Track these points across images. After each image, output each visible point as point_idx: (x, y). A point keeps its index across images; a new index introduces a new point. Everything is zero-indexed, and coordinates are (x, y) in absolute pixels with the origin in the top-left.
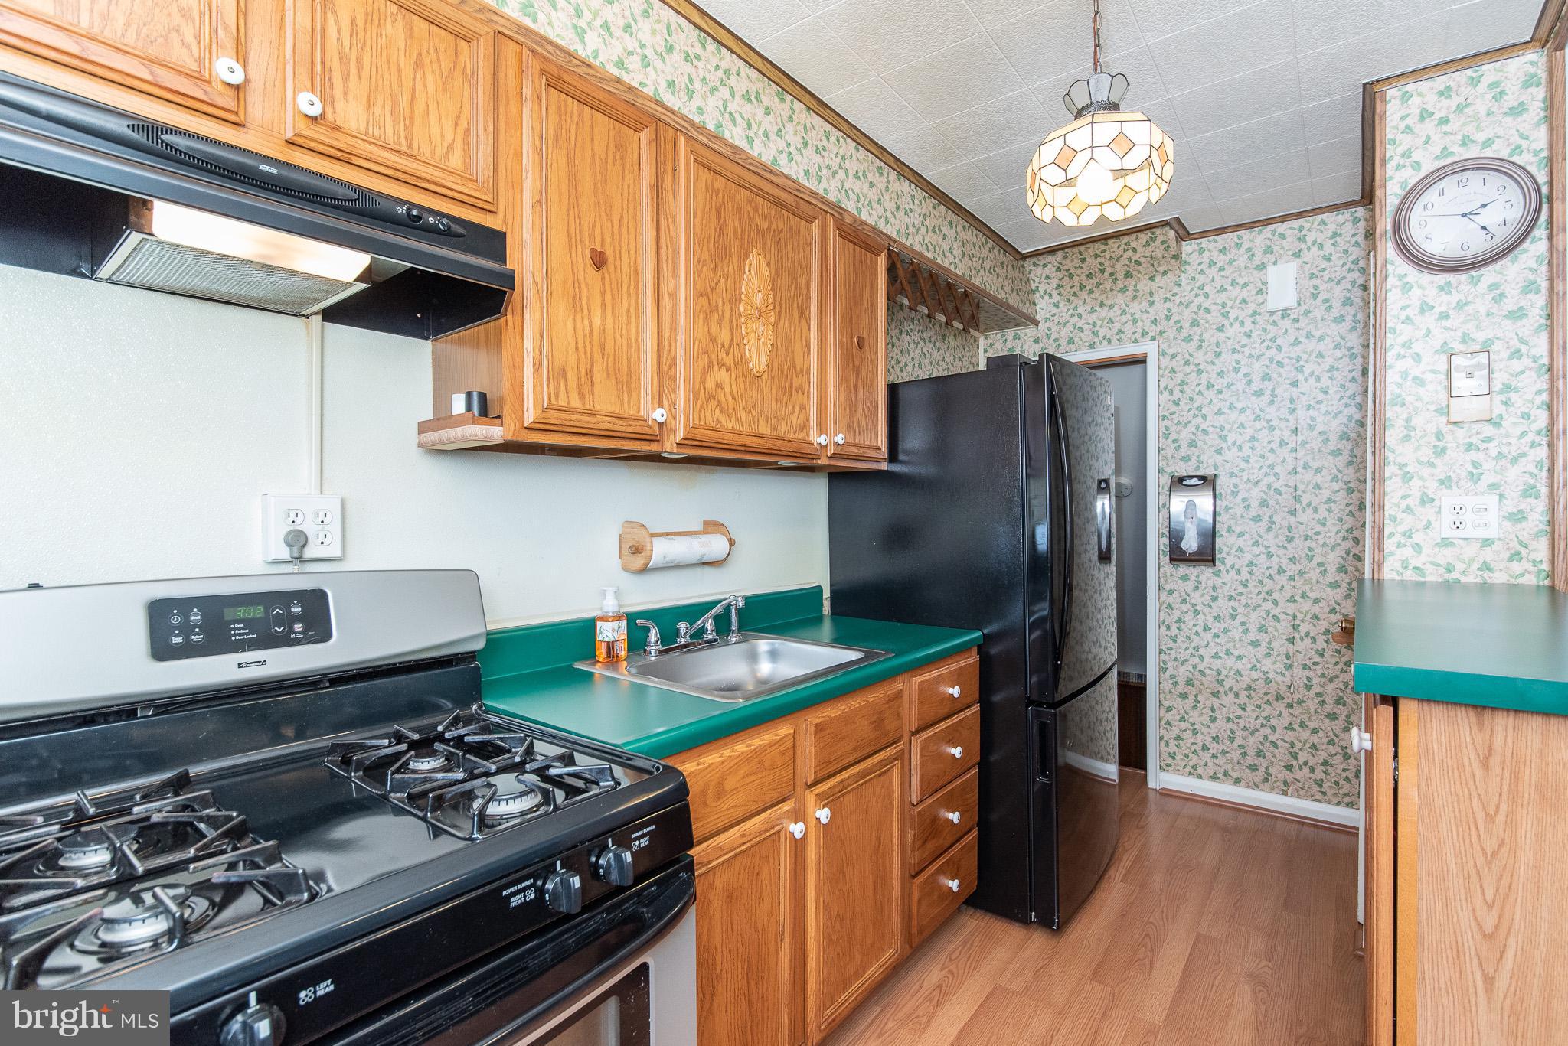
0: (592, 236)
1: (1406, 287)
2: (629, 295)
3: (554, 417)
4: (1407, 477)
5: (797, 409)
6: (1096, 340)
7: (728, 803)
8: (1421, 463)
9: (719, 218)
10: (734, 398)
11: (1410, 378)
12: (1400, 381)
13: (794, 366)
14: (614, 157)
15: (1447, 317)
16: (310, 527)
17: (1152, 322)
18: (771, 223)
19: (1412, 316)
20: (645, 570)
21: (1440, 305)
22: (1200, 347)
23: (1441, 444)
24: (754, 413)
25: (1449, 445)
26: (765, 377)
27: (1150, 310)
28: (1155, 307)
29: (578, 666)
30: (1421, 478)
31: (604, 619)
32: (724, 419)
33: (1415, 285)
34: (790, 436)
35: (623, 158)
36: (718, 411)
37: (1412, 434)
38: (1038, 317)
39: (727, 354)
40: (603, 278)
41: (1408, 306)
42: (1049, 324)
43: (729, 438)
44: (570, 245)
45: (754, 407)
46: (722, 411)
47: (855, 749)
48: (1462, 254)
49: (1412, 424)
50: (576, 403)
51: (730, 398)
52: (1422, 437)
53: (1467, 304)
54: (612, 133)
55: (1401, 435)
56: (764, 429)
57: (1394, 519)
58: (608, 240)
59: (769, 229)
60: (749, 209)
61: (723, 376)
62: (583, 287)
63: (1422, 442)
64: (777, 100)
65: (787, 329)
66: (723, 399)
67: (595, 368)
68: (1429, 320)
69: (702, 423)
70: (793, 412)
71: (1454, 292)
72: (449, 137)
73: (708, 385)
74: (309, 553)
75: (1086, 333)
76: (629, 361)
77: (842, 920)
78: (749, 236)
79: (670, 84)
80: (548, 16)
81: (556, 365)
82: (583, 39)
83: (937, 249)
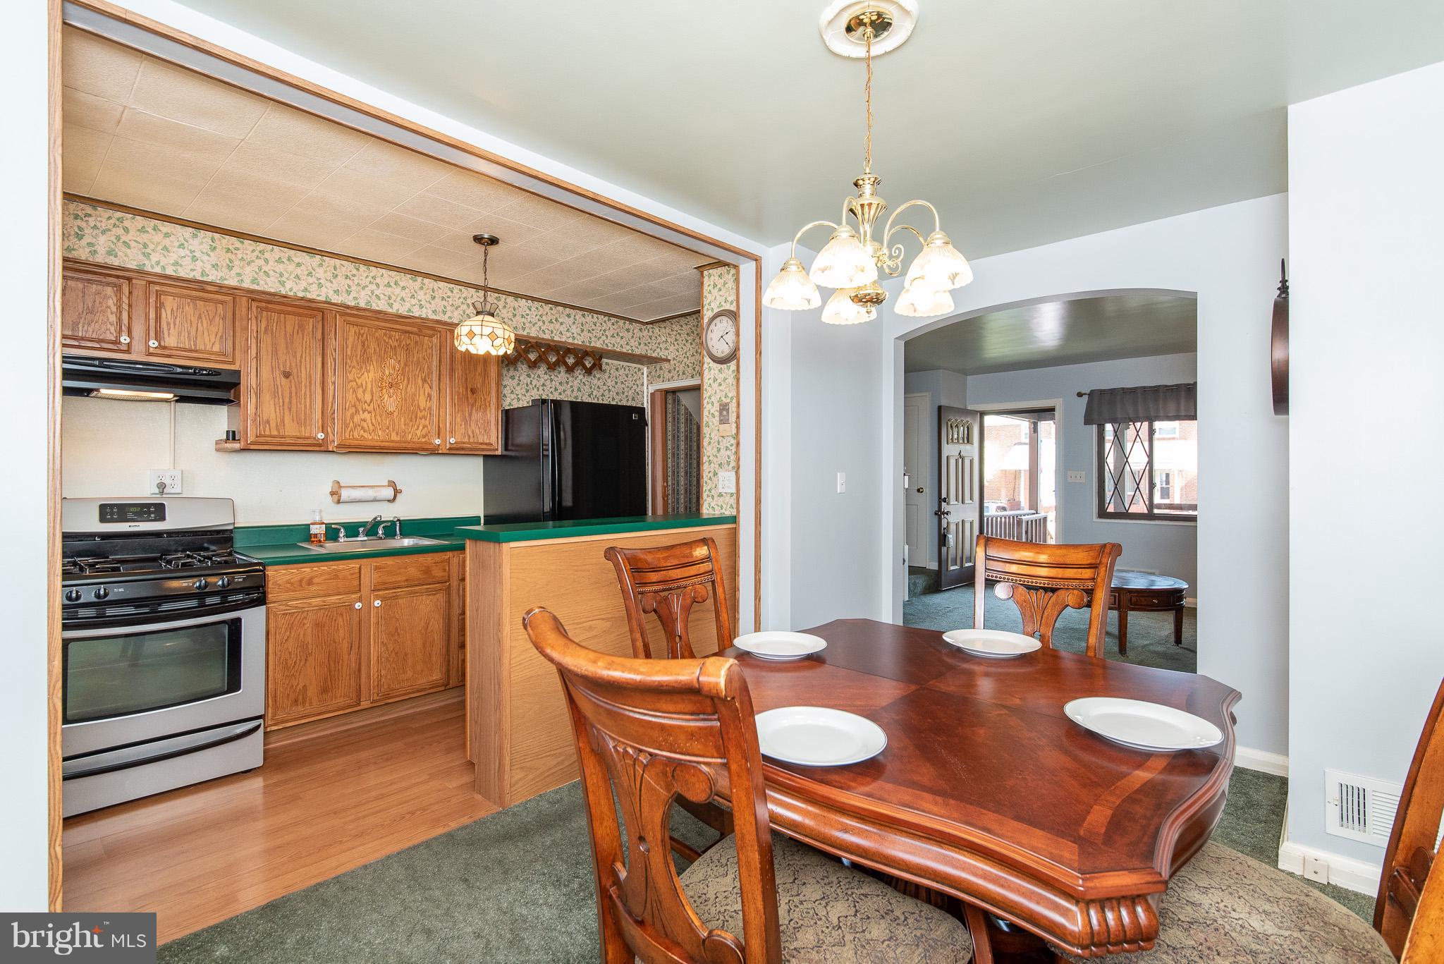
0: (284, 366)
1: (710, 369)
2: (306, 387)
3: (261, 439)
4: (710, 462)
5: (421, 428)
7: (313, 588)
8: (713, 456)
9: (363, 346)
10: (373, 425)
11: (710, 414)
13: (419, 407)
14: (298, 333)
15: (721, 385)
16: (167, 481)
18: (401, 342)
19: (711, 384)
20: (339, 502)
21: (719, 379)
23: (719, 447)
24: (388, 431)
26: (396, 414)
29: (300, 544)
30: (713, 463)
31: (312, 524)
32: (366, 435)
33: (712, 368)
34: (416, 440)
35: (303, 331)
36: (362, 432)
37: (710, 441)
39: (369, 405)
40: (291, 382)
41: (710, 378)
43: (368, 443)
44: (273, 372)
45: (388, 428)
46: (364, 432)
47: (407, 580)
48: (723, 355)
50: (275, 433)
51: (370, 425)
52: (713, 443)
53: (726, 379)
54: (297, 322)
55: (707, 442)
56: (394, 437)
57: (706, 482)
58: (294, 365)
59: (399, 345)
60: (385, 338)
61: (366, 415)
62: (279, 387)
63: (713, 446)
64: (411, 281)
65: (413, 390)
66: (366, 426)
67: (286, 418)
68: (715, 386)
69: (351, 437)
70: (417, 429)
71: (722, 373)
72: (213, 340)
73: (355, 420)
74: (165, 491)
76: (305, 414)
77: (397, 653)
78: (385, 350)
79: (335, 292)
80: (265, 281)
81: (264, 419)
82: (283, 286)
83: (555, 332)
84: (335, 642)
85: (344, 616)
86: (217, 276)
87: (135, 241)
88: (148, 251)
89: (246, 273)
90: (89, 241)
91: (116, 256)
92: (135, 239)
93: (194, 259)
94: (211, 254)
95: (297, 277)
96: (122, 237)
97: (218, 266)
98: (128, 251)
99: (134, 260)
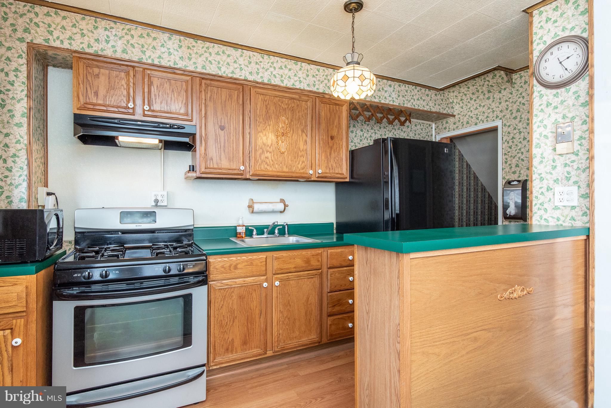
0: (221, 122)
1: (541, 96)
2: (233, 136)
3: (207, 170)
4: (542, 179)
5: (301, 163)
6: (478, 121)
8: (547, 173)
9: (267, 108)
10: (273, 161)
11: (543, 136)
12: (539, 137)
13: (299, 149)
14: (228, 99)
15: (557, 108)
16: (159, 198)
17: (500, 111)
18: (289, 105)
19: (543, 109)
20: (253, 212)
21: (554, 103)
22: (520, 121)
23: (554, 164)
24: (281, 165)
25: (557, 165)
26: (286, 153)
27: (500, 106)
28: (501, 105)
29: (231, 239)
30: (547, 180)
31: (239, 226)
32: (268, 168)
33: (544, 95)
34: (298, 171)
35: (231, 99)
36: (266, 166)
37: (543, 160)
38: (455, 114)
39: (270, 148)
40: (224, 132)
41: (542, 104)
42: (459, 116)
43: (270, 173)
44: (214, 126)
45: (281, 163)
46: (267, 165)
48: (561, 79)
49: (544, 156)
50: (216, 166)
51: (271, 161)
52: (547, 161)
53: (565, 101)
54: (228, 93)
55: (539, 161)
56: (285, 169)
57: (537, 197)
58: (226, 122)
59: (288, 107)
60: (279, 103)
61: (268, 155)
62: (218, 136)
63: (547, 164)
64: (294, 65)
65: (296, 137)
66: (268, 162)
67: (222, 157)
68: (550, 110)
69: (260, 169)
70: (299, 164)
71: (560, 96)
72: (180, 106)
73: (262, 158)
74: (159, 204)
75: (474, 118)
76: (233, 154)
78: (279, 111)
79: (250, 73)
80: (210, 67)
81: (210, 157)
82: (220, 70)
83: (381, 97)
84: (251, 309)
85: (257, 292)
86: (182, 64)
87: (137, 43)
88: (144, 49)
89: (199, 62)
90: (112, 44)
91: (127, 54)
92: (137, 42)
93: (170, 54)
94: (179, 50)
95: (228, 64)
96: (130, 41)
97: (183, 58)
98: (134, 50)
99: (137, 56)
